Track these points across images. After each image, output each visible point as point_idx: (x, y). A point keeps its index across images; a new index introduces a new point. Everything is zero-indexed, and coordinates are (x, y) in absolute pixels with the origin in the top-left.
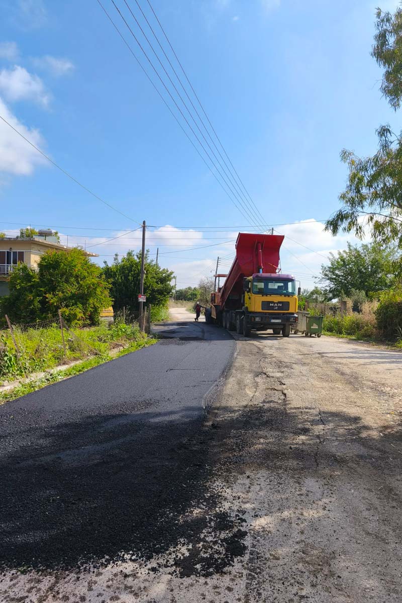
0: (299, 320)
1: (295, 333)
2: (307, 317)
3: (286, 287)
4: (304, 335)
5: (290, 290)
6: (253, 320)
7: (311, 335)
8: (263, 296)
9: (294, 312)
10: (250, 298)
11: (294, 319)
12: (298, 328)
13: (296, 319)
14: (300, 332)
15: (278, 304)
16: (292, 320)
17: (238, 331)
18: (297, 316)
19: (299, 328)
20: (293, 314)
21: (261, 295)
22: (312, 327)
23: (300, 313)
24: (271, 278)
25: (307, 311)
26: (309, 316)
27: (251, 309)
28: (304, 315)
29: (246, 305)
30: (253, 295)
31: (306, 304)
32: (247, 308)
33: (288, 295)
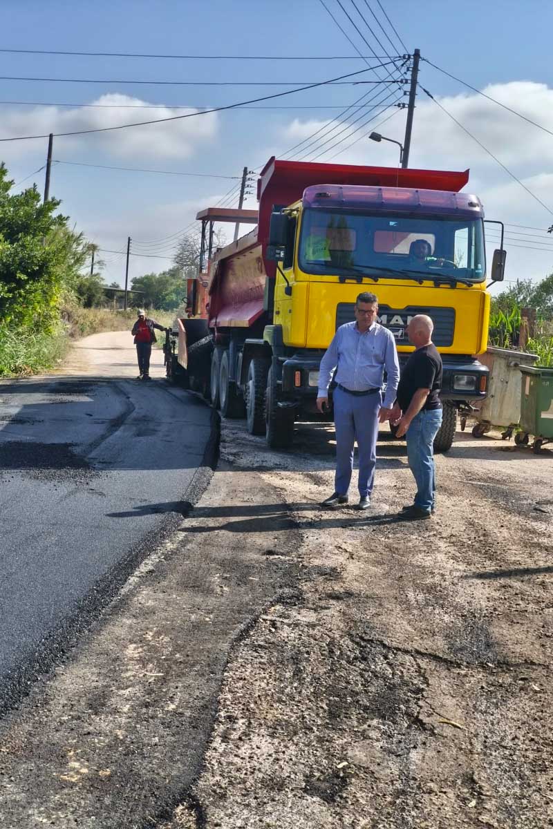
0: (495, 386)
1: (478, 434)
2: (525, 373)
3: (446, 247)
4: (511, 443)
5: (461, 259)
6: (298, 383)
7: (538, 443)
8: (342, 281)
9: (470, 349)
10: (289, 291)
11: (469, 383)
12: (488, 415)
13: (480, 380)
14: (497, 428)
15: (404, 317)
16: (462, 384)
17: (250, 420)
18: (483, 368)
19: (490, 414)
20: (468, 359)
21: (336, 278)
22: (544, 415)
23: (499, 355)
24: (382, 205)
25: (528, 348)
26: (533, 368)
27: (295, 337)
28: (513, 364)
29: (277, 320)
30: (302, 275)
31: (524, 321)
32: (278, 331)
33: (449, 278)
